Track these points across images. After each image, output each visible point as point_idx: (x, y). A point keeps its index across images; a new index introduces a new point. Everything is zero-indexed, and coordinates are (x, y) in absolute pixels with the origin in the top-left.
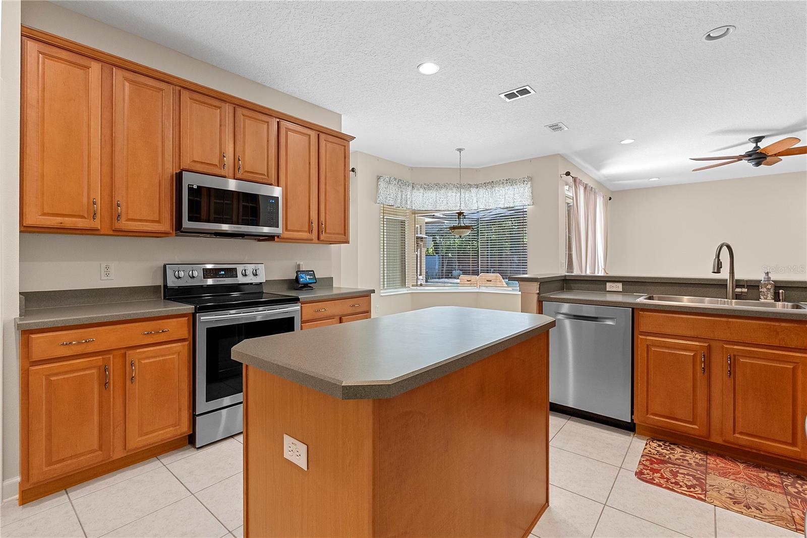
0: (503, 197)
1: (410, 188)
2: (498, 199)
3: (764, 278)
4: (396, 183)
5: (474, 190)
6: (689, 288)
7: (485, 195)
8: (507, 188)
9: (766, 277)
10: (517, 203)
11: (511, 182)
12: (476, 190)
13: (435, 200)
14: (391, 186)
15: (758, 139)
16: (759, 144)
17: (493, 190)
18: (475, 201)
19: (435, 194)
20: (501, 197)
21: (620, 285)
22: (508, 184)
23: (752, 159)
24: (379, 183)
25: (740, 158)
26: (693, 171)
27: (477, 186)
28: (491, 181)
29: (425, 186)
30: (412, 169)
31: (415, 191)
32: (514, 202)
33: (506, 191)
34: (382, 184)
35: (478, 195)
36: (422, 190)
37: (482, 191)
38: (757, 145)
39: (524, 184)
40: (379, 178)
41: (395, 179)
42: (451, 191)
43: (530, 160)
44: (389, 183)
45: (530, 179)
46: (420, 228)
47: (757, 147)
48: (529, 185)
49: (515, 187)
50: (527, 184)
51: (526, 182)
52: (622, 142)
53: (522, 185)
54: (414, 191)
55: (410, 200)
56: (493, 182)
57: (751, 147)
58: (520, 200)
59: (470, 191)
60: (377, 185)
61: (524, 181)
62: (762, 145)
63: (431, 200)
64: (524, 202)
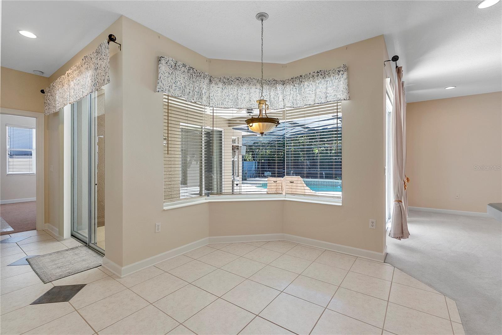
0: (314, 92)
1: (207, 81)
2: (308, 95)
4: (186, 70)
5: (279, 87)
7: (292, 92)
8: (318, 82)
10: (331, 97)
11: (323, 74)
12: (283, 87)
13: (235, 97)
14: (178, 72)
17: (302, 85)
18: (281, 99)
19: (236, 90)
20: (311, 92)
22: (319, 77)
24: (159, 66)
27: (284, 83)
28: (299, 76)
29: (225, 80)
30: (210, 61)
31: (213, 85)
32: (326, 97)
33: (317, 84)
34: (163, 68)
35: (285, 93)
36: (220, 85)
37: (289, 88)
39: (338, 75)
40: (159, 59)
41: (184, 65)
42: (254, 87)
43: (347, 47)
44: (175, 67)
45: (346, 69)
46: (238, 140)
48: (345, 76)
49: (328, 79)
50: (342, 75)
51: (341, 72)
53: (337, 76)
54: (211, 85)
55: (207, 95)
56: (301, 76)
58: (333, 94)
59: (276, 88)
60: (157, 68)
61: (339, 71)
63: (231, 95)
64: (339, 96)
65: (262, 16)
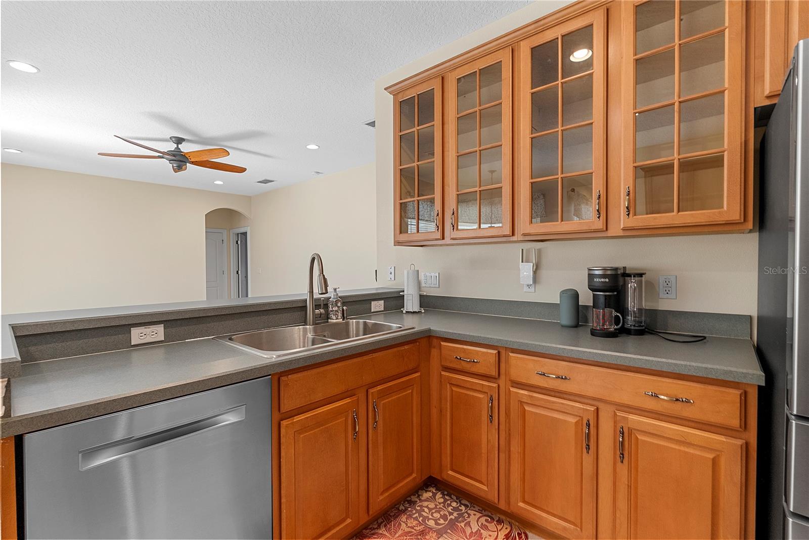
3: (334, 295)
6: (262, 317)
9: (335, 294)
15: (179, 141)
16: (180, 146)
21: (161, 329)
23: (175, 160)
26: (99, 154)
38: (178, 146)
47: (178, 149)
57: (172, 147)
62: (185, 148)
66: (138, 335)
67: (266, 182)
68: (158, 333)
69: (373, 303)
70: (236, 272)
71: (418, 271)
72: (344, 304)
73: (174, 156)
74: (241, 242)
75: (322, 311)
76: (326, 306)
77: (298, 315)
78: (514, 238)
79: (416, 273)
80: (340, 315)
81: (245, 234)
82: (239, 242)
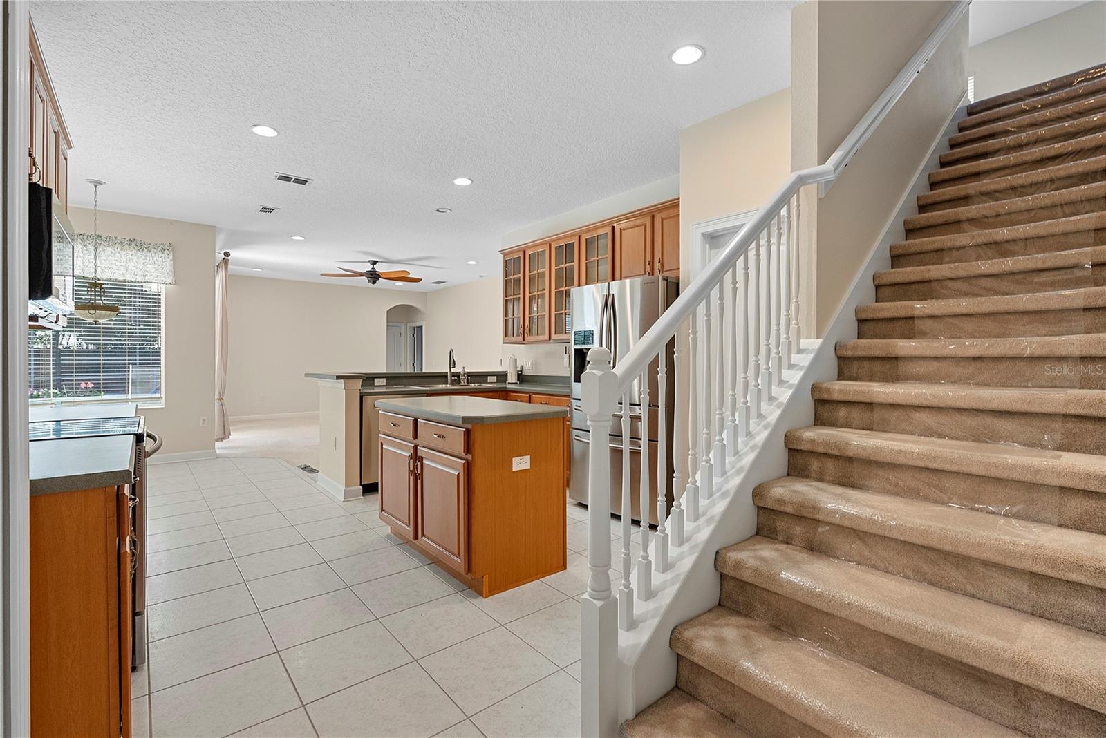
3: (463, 371)
10: (151, 278)
15: (374, 263)
21: (384, 380)
23: (370, 278)
25: (361, 275)
26: (321, 275)
39: (162, 253)
43: (171, 222)
45: (172, 248)
47: (373, 268)
48: (171, 257)
49: (148, 254)
50: (167, 254)
51: (166, 251)
52: (293, 238)
53: (160, 254)
57: (369, 267)
58: (155, 273)
61: (163, 249)
62: (378, 268)
64: (163, 279)
65: (96, 183)
66: (377, 382)
67: (439, 283)
68: (383, 381)
69: (489, 377)
70: (412, 365)
71: (516, 359)
72: (468, 376)
73: (371, 275)
74: (417, 335)
75: (456, 378)
76: (458, 376)
77: (443, 380)
78: (551, 341)
79: (514, 360)
80: (466, 381)
81: (421, 327)
82: (415, 335)
